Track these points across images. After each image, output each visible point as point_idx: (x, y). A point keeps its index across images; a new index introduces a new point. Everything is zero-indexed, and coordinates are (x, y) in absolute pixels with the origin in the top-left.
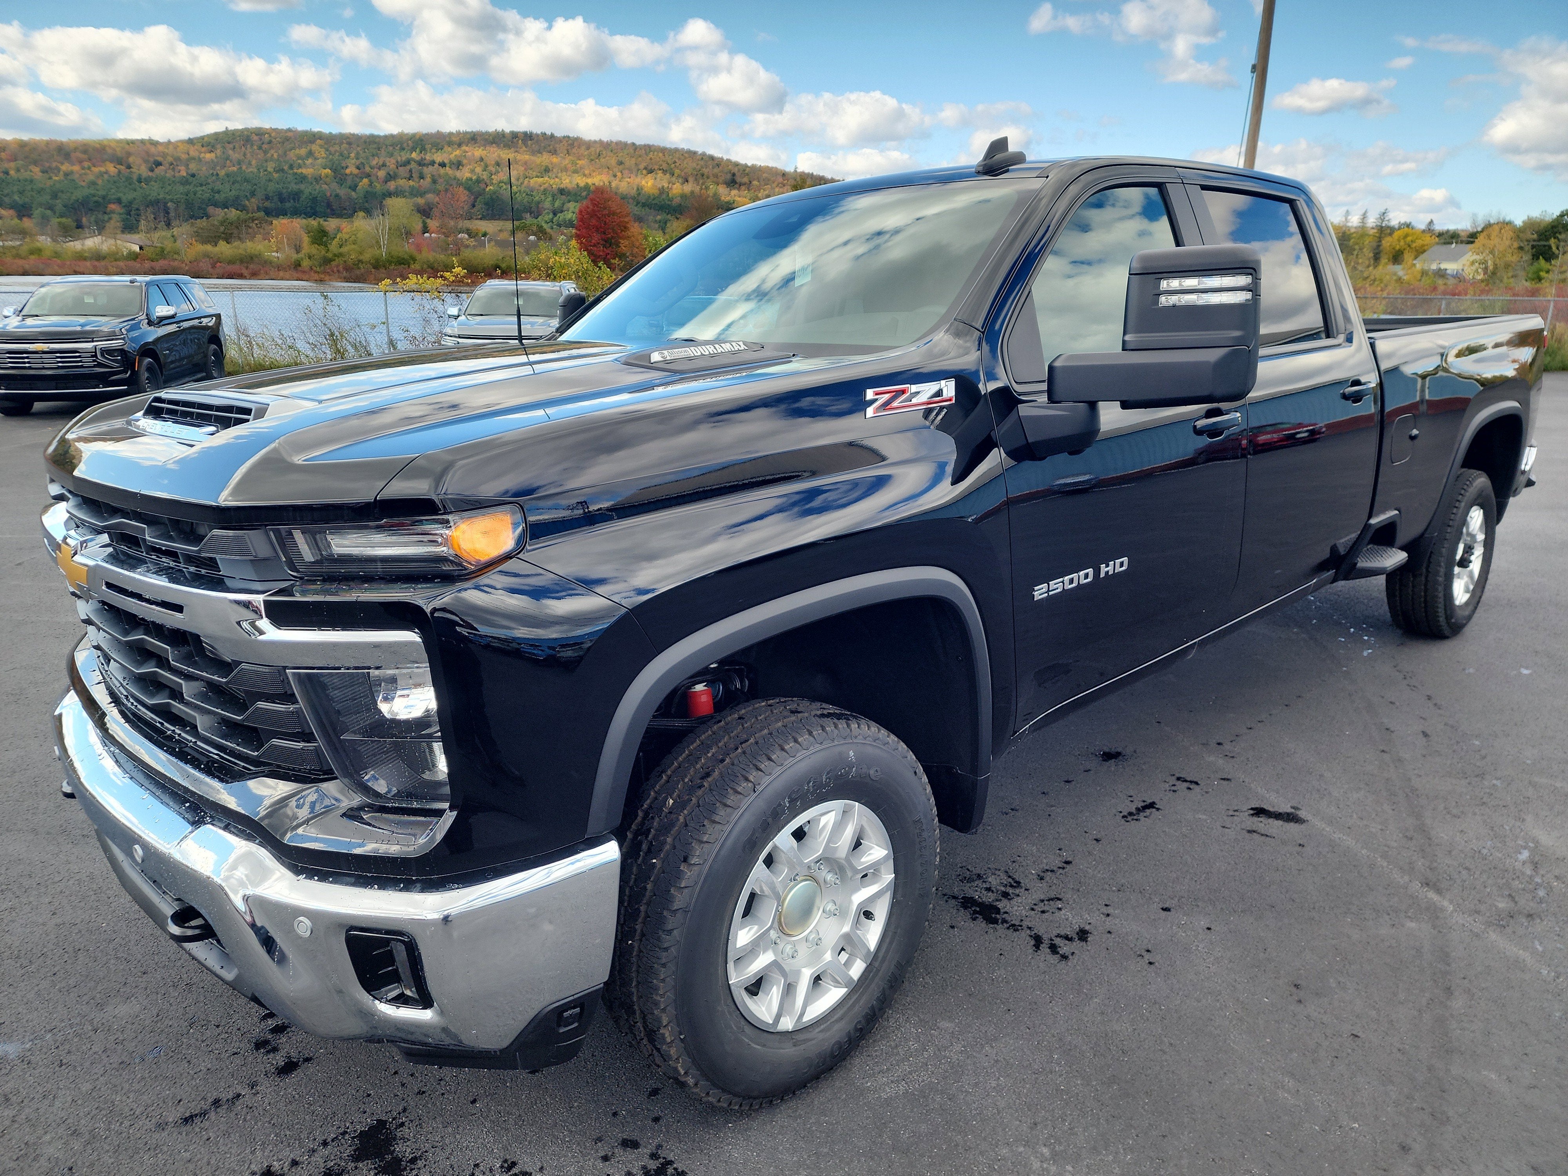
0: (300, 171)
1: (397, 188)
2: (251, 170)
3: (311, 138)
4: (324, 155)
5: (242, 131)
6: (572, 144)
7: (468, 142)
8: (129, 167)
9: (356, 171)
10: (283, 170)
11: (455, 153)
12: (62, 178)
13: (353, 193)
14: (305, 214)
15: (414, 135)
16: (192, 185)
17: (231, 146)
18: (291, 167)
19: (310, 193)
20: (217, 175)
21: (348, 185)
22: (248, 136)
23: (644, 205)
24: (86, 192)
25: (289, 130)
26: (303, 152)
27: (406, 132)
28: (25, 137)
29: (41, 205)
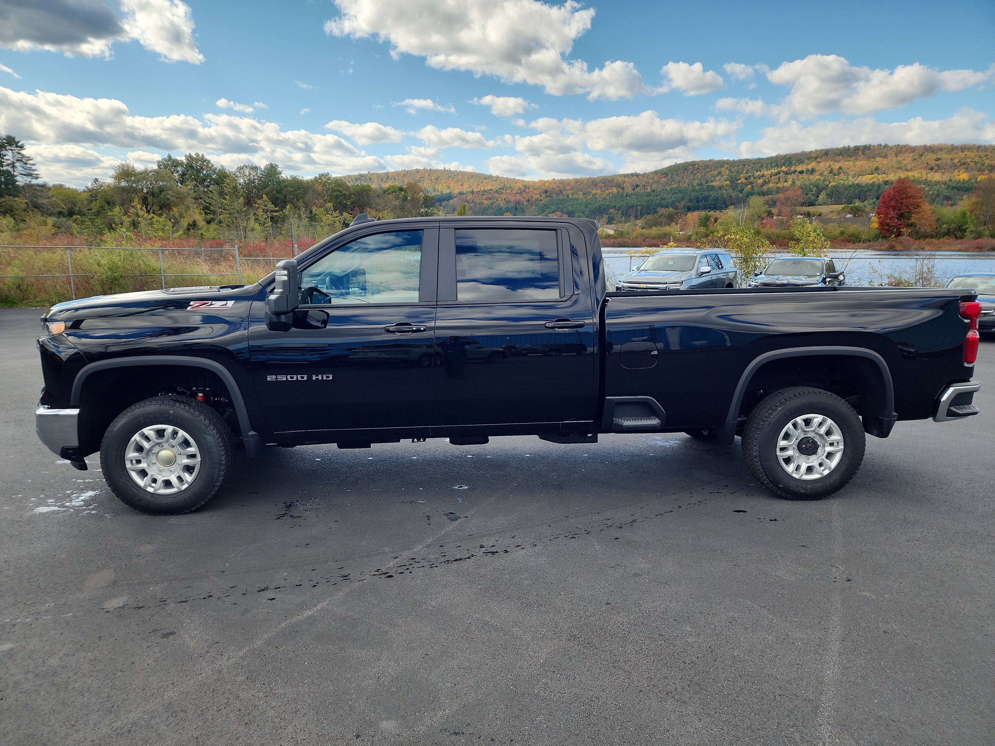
0: (712, 184)
1: (768, 189)
2: (685, 185)
3: (722, 164)
4: (727, 173)
5: (684, 164)
6: (901, 150)
7: (822, 156)
8: (623, 189)
9: (744, 181)
10: (701, 184)
11: (812, 164)
12: (591, 197)
13: (740, 194)
14: (710, 208)
15: (786, 156)
16: (652, 196)
17: (676, 173)
18: (707, 182)
19: (715, 197)
20: (666, 189)
21: (738, 190)
22: (687, 167)
23: (953, 188)
24: (601, 203)
25: (710, 161)
26: (716, 172)
27: (781, 154)
28: (578, 177)
29: (579, 211)
